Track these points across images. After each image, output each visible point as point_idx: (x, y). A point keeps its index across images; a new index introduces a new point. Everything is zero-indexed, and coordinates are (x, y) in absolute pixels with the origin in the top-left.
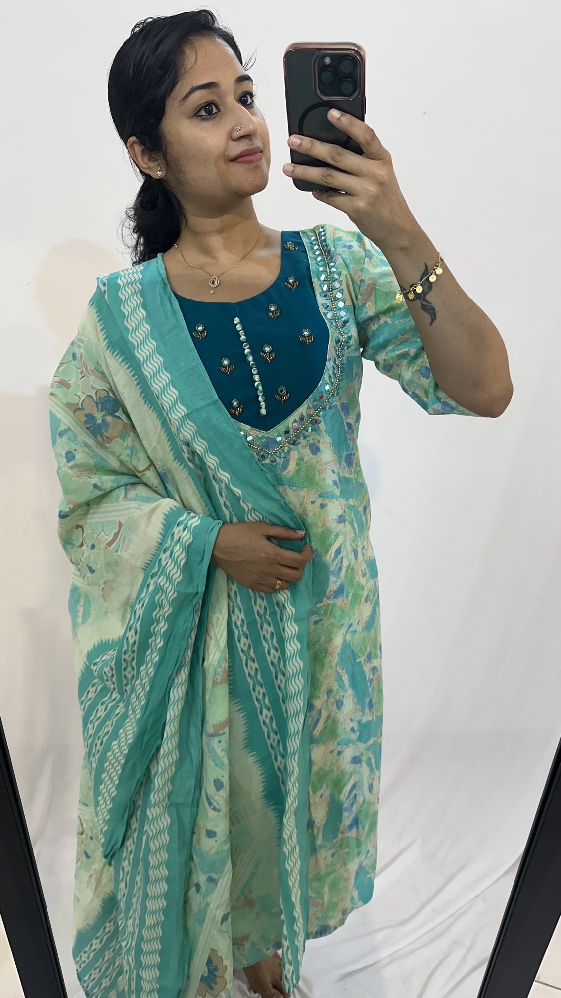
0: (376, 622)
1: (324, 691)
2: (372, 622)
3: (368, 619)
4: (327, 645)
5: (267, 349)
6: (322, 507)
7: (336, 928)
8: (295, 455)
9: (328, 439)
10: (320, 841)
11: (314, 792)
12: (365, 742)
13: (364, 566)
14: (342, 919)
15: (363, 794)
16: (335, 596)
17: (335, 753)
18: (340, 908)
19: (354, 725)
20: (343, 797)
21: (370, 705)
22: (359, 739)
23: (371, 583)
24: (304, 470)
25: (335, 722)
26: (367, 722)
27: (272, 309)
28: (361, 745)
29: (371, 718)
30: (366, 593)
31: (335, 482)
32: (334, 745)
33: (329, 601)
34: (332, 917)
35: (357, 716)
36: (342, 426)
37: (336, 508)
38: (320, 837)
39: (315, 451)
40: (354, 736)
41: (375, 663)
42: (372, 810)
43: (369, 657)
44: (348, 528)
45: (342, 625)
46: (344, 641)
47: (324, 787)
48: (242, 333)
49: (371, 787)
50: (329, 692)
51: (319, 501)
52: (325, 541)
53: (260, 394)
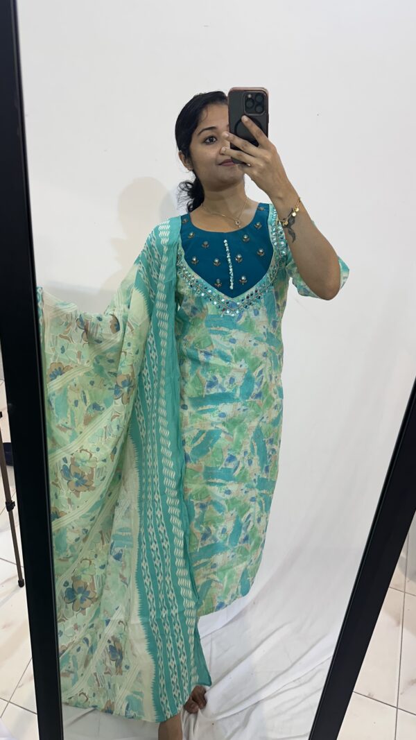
2: (277, 422)
3: (274, 419)
4: (247, 424)
5: (239, 257)
6: (255, 344)
7: (226, 606)
8: (245, 314)
9: (265, 309)
10: (227, 544)
11: (229, 510)
12: (260, 490)
13: (275, 388)
14: (230, 601)
15: (253, 521)
16: (256, 398)
17: (244, 491)
18: (231, 593)
19: (256, 478)
20: (243, 520)
21: (267, 470)
22: (257, 487)
23: (279, 399)
24: (249, 323)
25: (246, 472)
26: (263, 479)
27: (245, 237)
28: (257, 491)
29: (265, 477)
30: (275, 403)
31: (264, 333)
32: (243, 486)
33: (252, 400)
34: (226, 598)
35: (258, 473)
36: (273, 304)
37: (263, 348)
38: (228, 541)
39: (257, 313)
40: (255, 485)
41: (275, 447)
42: (258, 535)
43: (271, 441)
44: (268, 361)
45: (258, 415)
46: (258, 426)
47: (234, 510)
48: (227, 248)
49: (259, 520)
50: (245, 453)
51: (254, 341)
52: (254, 364)
53: (232, 278)
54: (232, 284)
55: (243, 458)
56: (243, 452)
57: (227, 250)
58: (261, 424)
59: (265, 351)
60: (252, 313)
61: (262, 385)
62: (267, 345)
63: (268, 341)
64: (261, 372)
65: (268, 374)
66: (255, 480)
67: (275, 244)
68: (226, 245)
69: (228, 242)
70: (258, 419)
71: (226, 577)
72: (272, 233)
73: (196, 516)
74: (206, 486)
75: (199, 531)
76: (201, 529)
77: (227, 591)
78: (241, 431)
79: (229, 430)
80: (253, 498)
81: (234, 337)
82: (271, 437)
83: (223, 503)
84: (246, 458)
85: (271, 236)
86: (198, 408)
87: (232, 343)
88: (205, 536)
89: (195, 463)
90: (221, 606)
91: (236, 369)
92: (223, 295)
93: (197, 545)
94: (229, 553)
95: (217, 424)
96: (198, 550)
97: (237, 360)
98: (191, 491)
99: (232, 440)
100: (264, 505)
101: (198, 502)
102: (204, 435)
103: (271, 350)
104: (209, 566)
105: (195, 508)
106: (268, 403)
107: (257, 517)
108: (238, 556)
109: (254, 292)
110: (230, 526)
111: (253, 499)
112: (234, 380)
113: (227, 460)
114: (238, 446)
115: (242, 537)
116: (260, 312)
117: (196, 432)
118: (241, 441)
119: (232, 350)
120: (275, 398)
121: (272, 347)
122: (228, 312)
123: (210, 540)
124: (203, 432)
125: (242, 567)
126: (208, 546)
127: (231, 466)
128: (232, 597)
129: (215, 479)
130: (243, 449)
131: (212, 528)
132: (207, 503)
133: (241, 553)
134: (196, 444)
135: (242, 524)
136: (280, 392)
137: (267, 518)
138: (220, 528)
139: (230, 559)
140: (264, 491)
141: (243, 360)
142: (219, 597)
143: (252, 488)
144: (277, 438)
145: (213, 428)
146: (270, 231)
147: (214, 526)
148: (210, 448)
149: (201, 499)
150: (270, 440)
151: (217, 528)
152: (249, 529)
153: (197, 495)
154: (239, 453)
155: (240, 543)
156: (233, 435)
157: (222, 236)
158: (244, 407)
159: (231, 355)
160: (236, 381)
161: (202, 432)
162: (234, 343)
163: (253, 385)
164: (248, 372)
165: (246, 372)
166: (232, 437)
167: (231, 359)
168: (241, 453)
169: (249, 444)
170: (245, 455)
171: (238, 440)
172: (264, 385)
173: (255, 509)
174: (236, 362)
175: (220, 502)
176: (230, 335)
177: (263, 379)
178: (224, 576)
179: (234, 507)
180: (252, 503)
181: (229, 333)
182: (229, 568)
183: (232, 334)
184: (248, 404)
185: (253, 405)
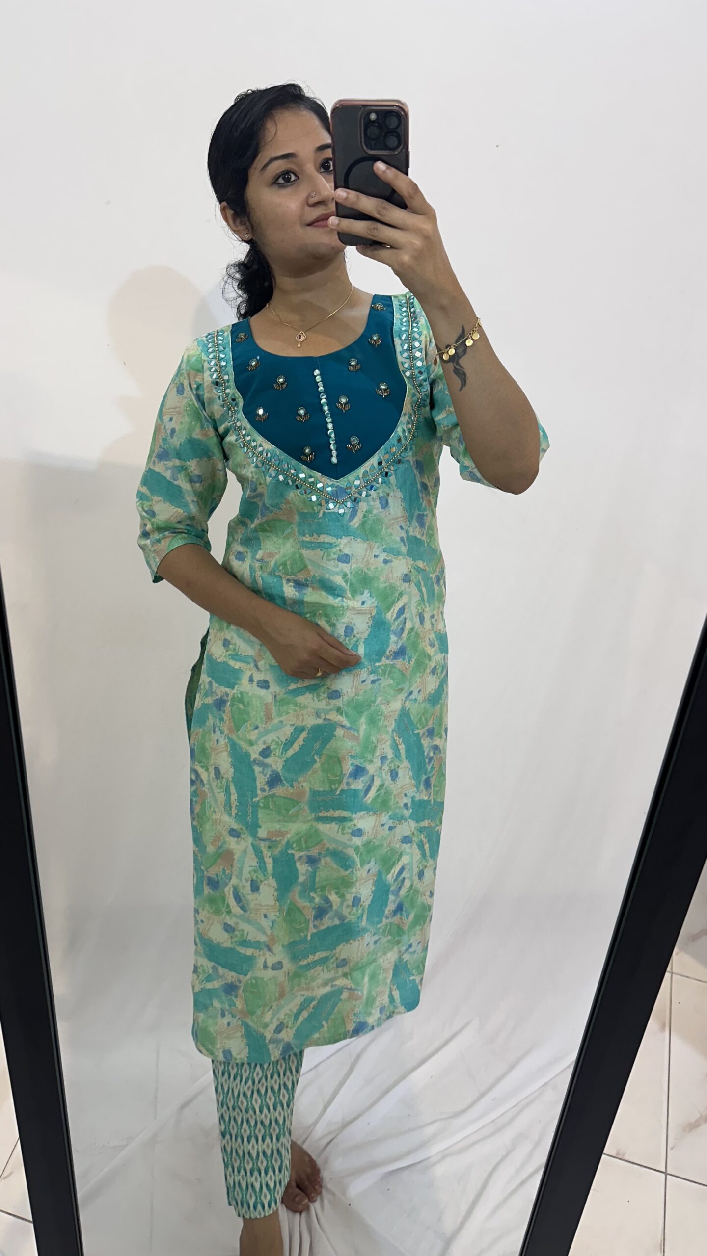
0: (443, 699)
1: (378, 756)
2: (438, 697)
3: (432, 692)
4: (383, 707)
5: (343, 400)
6: (386, 562)
7: (373, 1028)
8: (363, 506)
9: (399, 494)
10: (364, 923)
11: (362, 865)
12: (417, 822)
13: (432, 636)
14: (380, 1019)
15: (411, 878)
16: (395, 658)
17: (387, 827)
18: (377, 1004)
19: (408, 800)
20: (390, 878)
21: (427, 784)
22: (411, 817)
23: (439, 657)
24: (370, 522)
25: (388, 793)
26: (421, 802)
27: (353, 363)
28: (413, 824)
29: (426, 798)
30: (433, 664)
31: (402, 539)
32: (385, 818)
33: (388, 662)
34: (370, 1014)
35: (412, 792)
36: (414, 483)
37: (401, 566)
38: (365, 918)
39: (385, 504)
40: (407, 813)
41: (437, 741)
42: (420, 900)
43: (431, 733)
44: (414, 590)
45: (402, 690)
46: (403, 708)
47: (372, 863)
48: (320, 384)
49: (421, 874)
50: (383, 759)
51: (383, 556)
52: (387, 597)
53: (332, 442)
54: (334, 453)
55: (380, 768)
56: (379, 757)
57: (321, 388)
58: (408, 704)
59: (406, 571)
60: (375, 505)
61: (405, 635)
62: (409, 560)
63: (410, 553)
64: (402, 611)
65: (414, 612)
66: (406, 805)
67: (408, 374)
68: (318, 379)
69: (321, 375)
70: (403, 696)
71: (366, 979)
72: (401, 354)
73: (301, 879)
74: (315, 824)
75: (309, 904)
76: (312, 900)
77: (370, 1001)
78: (372, 721)
79: (350, 723)
80: (406, 837)
81: (346, 551)
82: (430, 726)
83: (351, 852)
84: (386, 768)
85: (400, 359)
86: (289, 685)
87: (343, 562)
88: (321, 913)
89: (292, 786)
90: (360, 1029)
91: (354, 609)
92: (319, 475)
93: (307, 929)
94: (368, 938)
95: (327, 712)
96: (309, 938)
97: (354, 592)
98: (289, 836)
99: (357, 739)
100: (427, 846)
101: (302, 853)
102: (304, 735)
103: (419, 570)
104: (332, 964)
105: (298, 864)
106: (420, 666)
107: (416, 871)
108: (384, 940)
109: (376, 465)
110: (365, 891)
111: (406, 840)
112: (352, 629)
113: (350, 776)
114: (369, 748)
115: (391, 907)
116: (392, 501)
117: (288, 731)
118: (373, 739)
119: (345, 576)
120: (432, 654)
121: (420, 564)
122: (331, 506)
123: (332, 919)
124: (303, 729)
125: (392, 956)
126: (328, 928)
127: (359, 785)
128: (381, 1011)
129: (332, 812)
130: (378, 753)
131: (334, 898)
132: (320, 853)
133: (390, 933)
134: (290, 752)
135: (389, 886)
136: (442, 643)
138: (350, 898)
139: (372, 946)
140: (425, 823)
141: (366, 591)
142: (355, 1014)
143: (401, 819)
144: (440, 725)
145: (320, 721)
146: (398, 349)
147: (337, 893)
148: (316, 757)
149: (308, 848)
150: (428, 731)
151: (342, 896)
152: (403, 892)
153: (298, 842)
154: (371, 762)
155: (387, 918)
156: (358, 731)
157: (310, 363)
158: (373, 677)
159: (344, 584)
160: (355, 632)
161: (299, 730)
162: (348, 563)
163: (388, 635)
164: (377, 613)
165: (373, 614)
166: (356, 734)
167: (344, 591)
168: (375, 760)
169: (389, 743)
170: (382, 763)
171: (368, 737)
172: (409, 633)
173: (412, 856)
174: (353, 596)
175: (345, 851)
176: (338, 548)
177: (405, 623)
178: (363, 978)
179: (371, 858)
180: (406, 847)
181: (336, 546)
182: (371, 963)
183: (342, 546)
184: (380, 671)
185: (390, 672)
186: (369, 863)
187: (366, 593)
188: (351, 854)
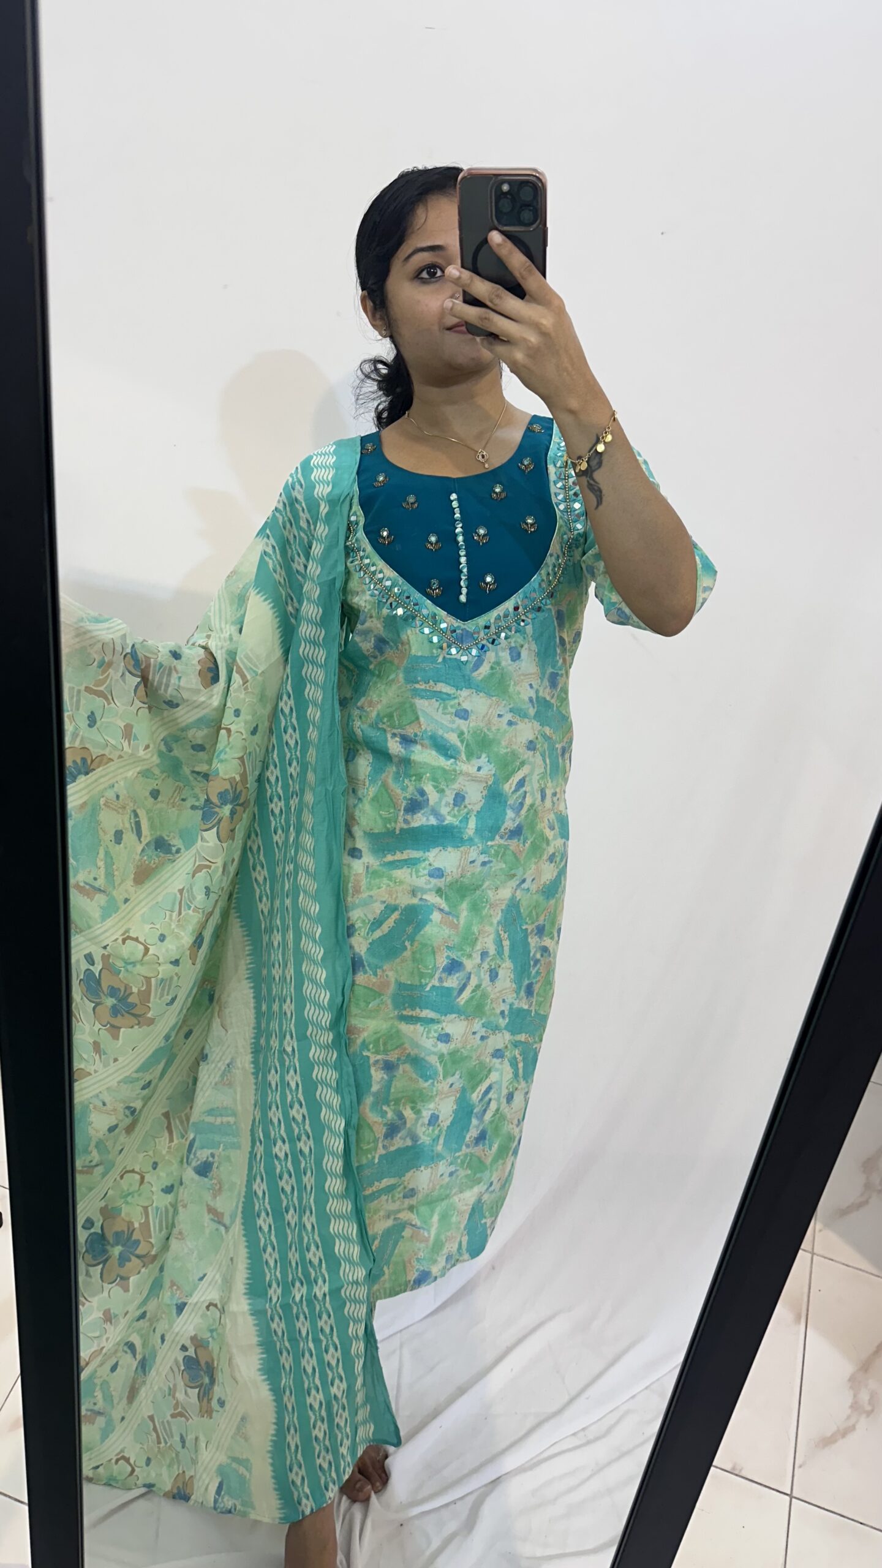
0: (559, 893)
1: (478, 950)
2: (554, 890)
3: (546, 883)
4: (490, 893)
5: (482, 532)
6: (510, 723)
7: (436, 1278)
8: (491, 656)
9: (534, 647)
10: (439, 1148)
12: (513, 1034)
13: (552, 816)
14: (444, 1268)
15: (498, 1100)
16: (511, 837)
17: (478, 1036)
18: (445, 1251)
19: (505, 1007)
20: (475, 1097)
21: (529, 991)
22: (506, 1028)
23: (559, 842)
24: (498, 676)
25: (485, 996)
26: (520, 1011)
27: (498, 490)
28: (507, 1036)
29: (526, 1007)
30: (551, 850)
31: (531, 700)
32: (477, 1025)
33: (502, 842)
34: (435, 1262)
35: (510, 998)
36: (552, 637)
37: (527, 731)
38: (441, 1141)
39: (516, 656)
40: (503, 1022)
41: (547, 942)
42: (506, 1128)
43: (540, 931)
44: (538, 759)
45: (514, 875)
46: (513, 897)
47: (457, 1076)
48: (457, 510)
49: (510, 1097)
50: (484, 954)
51: (508, 717)
52: (507, 765)
53: (463, 578)
54: (464, 591)
55: (479, 966)
56: (480, 952)
57: (457, 515)
58: (519, 894)
59: (531, 737)
60: (505, 656)
61: (523, 812)
62: (537, 725)
63: (538, 715)
64: (521, 783)
65: (536, 785)
66: (502, 1012)
67: (562, 507)
68: (455, 504)
69: (459, 500)
70: (514, 883)
71: (436, 1218)
72: (555, 483)
73: (375, 1088)
74: (396, 1023)
75: (380, 1120)
76: (384, 1114)
77: (438, 1246)
78: (475, 908)
79: (450, 907)
80: (497, 1051)
81: (466, 705)
82: (541, 922)
83: (433, 1060)
84: (486, 966)
85: (553, 489)
86: (385, 856)
87: (461, 718)
88: (392, 1130)
89: (375, 974)
90: (423, 1279)
91: (468, 774)
92: (444, 613)
93: (376, 1149)
94: (443, 1167)
95: (425, 892)
96: (376, 1161)
97: (470, 755)
98: (365, 1034)
99: (455, 927)
100: (521, 1065)
101: (379, 1057)
102: (395, 915)
103: (544, 736)
104: (398, 1194)
105: (373, 1071)
106: (536, 849)
107: (505, 1092)
108: (462, 1173)
109: (511, 609)
110: (446, 1109)
111: (498, 1054)
112: (463, 798)
113: (444, 970)
114: (469, 939)
115: (473, 1133)
116: (524, 653)
117: (378, 908)
118: (475, 929)
119: (461, 734)
120: (550, 838)
121: (547, 730)
122: (454, 651)
123: (404, 1139)
124: (395, 908)
125: (470, 1196)
126: (398, 1150)
127: (452, 982)
128: (447, 1259)
129: (418, 1010)
130: (478, 947)
131: (408, 1113)
132: (399, 1059)
133: (469, 1166)
134: (378, 934)
135: (472, 1107)
136: (562, 825)
137: (527, 1093)
138: (426, 1115)
139: (447, 1179)
140: (522, 1037)
141: (484, 756)
142: (418, 1260)
143: (496, 1029)
144: (553, 923)
145: (415, 901)
146: (552, 477)
147: (413, 1108)
148: (407, 943)
149: (386, 1052)
150: (538, 927)
151: (418, 1112)
152: (488, 1116)
153: (377, 1041)
154: (470, 956)
155: (468, 1146)
156: (458, 917)
157: (446, 485)
158: (483, 858)
159: (459, 744)
160: (467, 801)
161: (391, 909)
162: (466, 719)
163: (504, 810)
164: (494, 783)
165: (490, 783)
166: (455, 921)
167: (459, 752)
168: (474, 955)
169: (492, 937)
170: (482, 959)
171: (468, 927)
172: (529, 810)
173: (501, 1074)
174: (468, 759)
175: (427, 1058)
176: (456, 701)
177: (524, 797)
178: (431, 1216)
179: (456, 1070)
180: (496, 1061)
181: (455, 698)
182: (443, 1199)
183: (461, 699)
184: (493, 852)
185: (504, 854)
186: (453, 1075)
187: (484, 758)
188: (433, 1062)
